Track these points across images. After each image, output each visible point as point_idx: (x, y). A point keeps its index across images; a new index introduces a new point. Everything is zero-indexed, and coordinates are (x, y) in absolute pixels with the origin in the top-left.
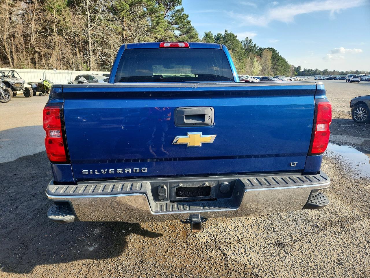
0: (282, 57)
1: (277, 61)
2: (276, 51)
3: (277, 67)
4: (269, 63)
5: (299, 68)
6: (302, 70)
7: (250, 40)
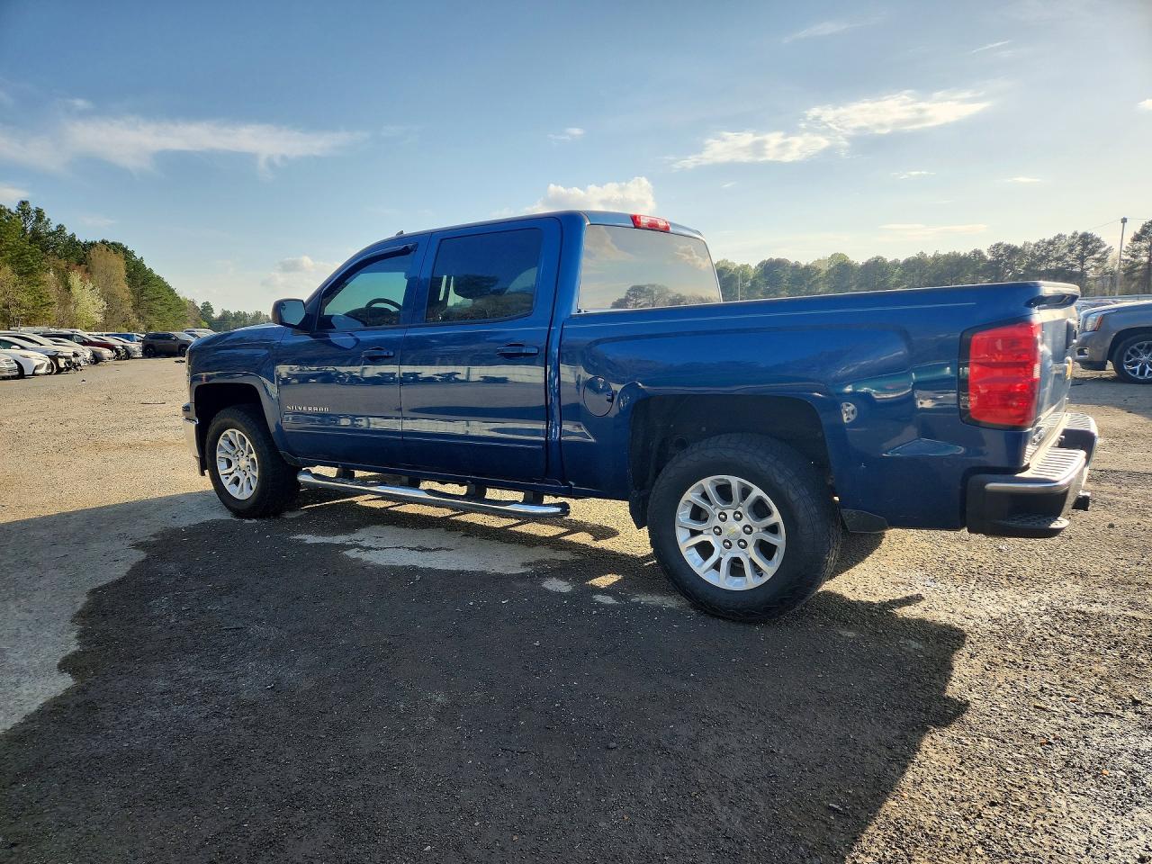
0: (156, 272)
1: (143, 284)
2: (132, 253)
3: (147, 304)
4: (122, 289)
5: (207, 308)
6: (217, 314)
7: (39, 212)
